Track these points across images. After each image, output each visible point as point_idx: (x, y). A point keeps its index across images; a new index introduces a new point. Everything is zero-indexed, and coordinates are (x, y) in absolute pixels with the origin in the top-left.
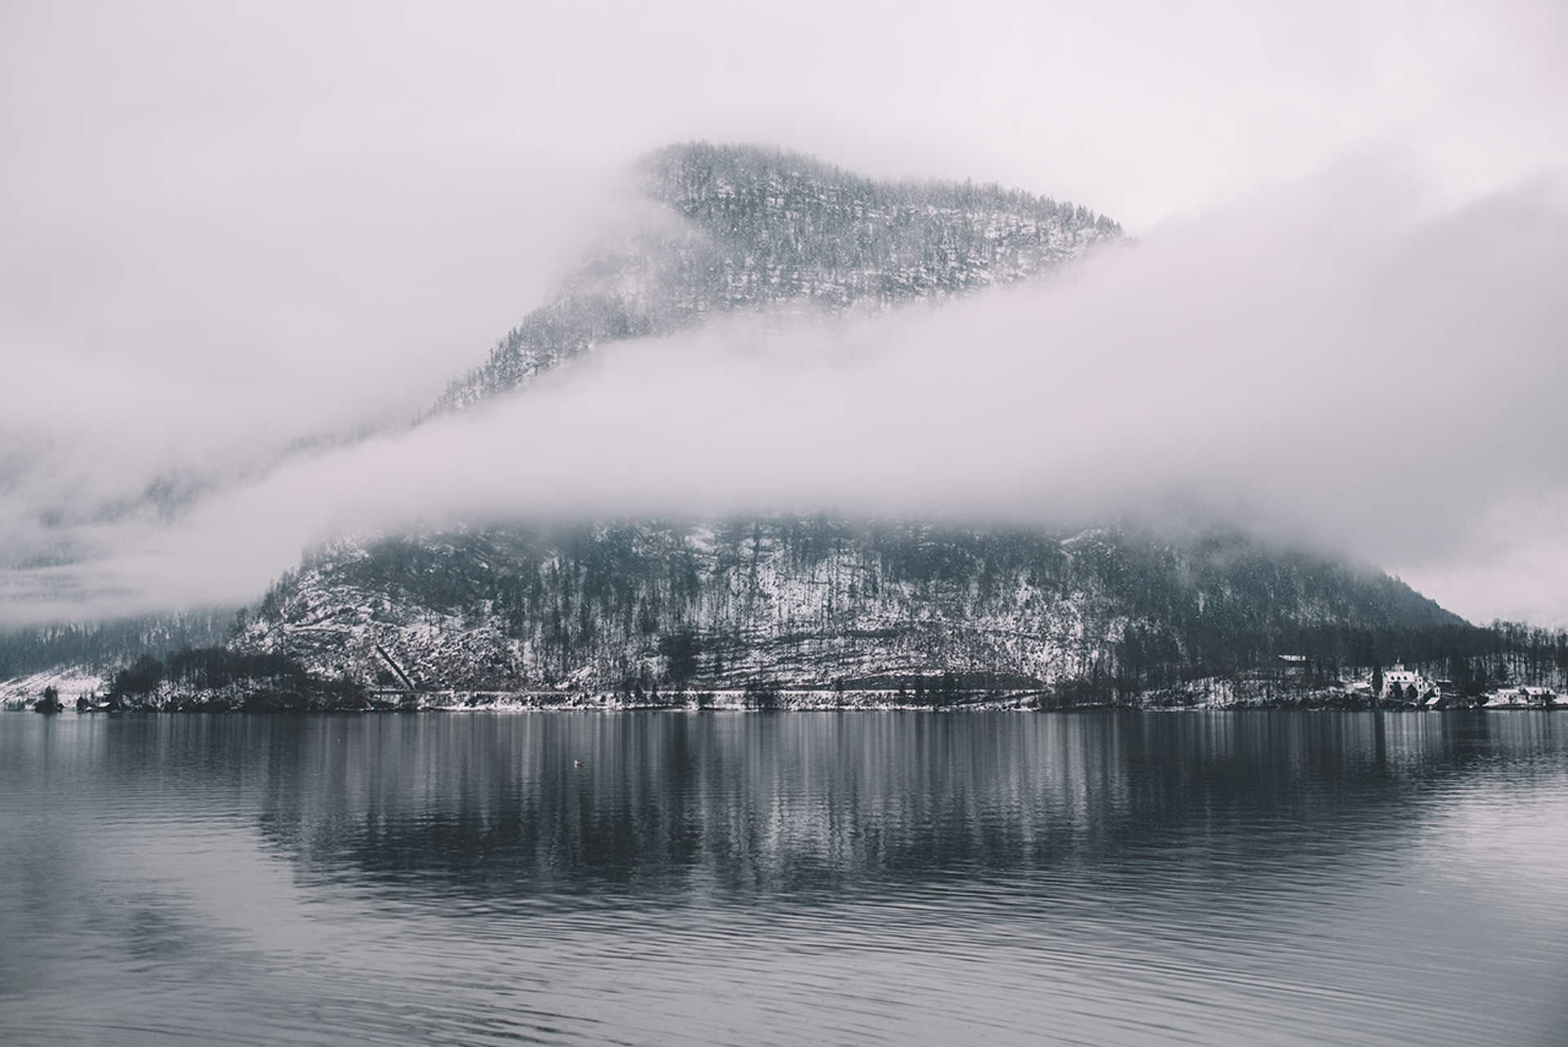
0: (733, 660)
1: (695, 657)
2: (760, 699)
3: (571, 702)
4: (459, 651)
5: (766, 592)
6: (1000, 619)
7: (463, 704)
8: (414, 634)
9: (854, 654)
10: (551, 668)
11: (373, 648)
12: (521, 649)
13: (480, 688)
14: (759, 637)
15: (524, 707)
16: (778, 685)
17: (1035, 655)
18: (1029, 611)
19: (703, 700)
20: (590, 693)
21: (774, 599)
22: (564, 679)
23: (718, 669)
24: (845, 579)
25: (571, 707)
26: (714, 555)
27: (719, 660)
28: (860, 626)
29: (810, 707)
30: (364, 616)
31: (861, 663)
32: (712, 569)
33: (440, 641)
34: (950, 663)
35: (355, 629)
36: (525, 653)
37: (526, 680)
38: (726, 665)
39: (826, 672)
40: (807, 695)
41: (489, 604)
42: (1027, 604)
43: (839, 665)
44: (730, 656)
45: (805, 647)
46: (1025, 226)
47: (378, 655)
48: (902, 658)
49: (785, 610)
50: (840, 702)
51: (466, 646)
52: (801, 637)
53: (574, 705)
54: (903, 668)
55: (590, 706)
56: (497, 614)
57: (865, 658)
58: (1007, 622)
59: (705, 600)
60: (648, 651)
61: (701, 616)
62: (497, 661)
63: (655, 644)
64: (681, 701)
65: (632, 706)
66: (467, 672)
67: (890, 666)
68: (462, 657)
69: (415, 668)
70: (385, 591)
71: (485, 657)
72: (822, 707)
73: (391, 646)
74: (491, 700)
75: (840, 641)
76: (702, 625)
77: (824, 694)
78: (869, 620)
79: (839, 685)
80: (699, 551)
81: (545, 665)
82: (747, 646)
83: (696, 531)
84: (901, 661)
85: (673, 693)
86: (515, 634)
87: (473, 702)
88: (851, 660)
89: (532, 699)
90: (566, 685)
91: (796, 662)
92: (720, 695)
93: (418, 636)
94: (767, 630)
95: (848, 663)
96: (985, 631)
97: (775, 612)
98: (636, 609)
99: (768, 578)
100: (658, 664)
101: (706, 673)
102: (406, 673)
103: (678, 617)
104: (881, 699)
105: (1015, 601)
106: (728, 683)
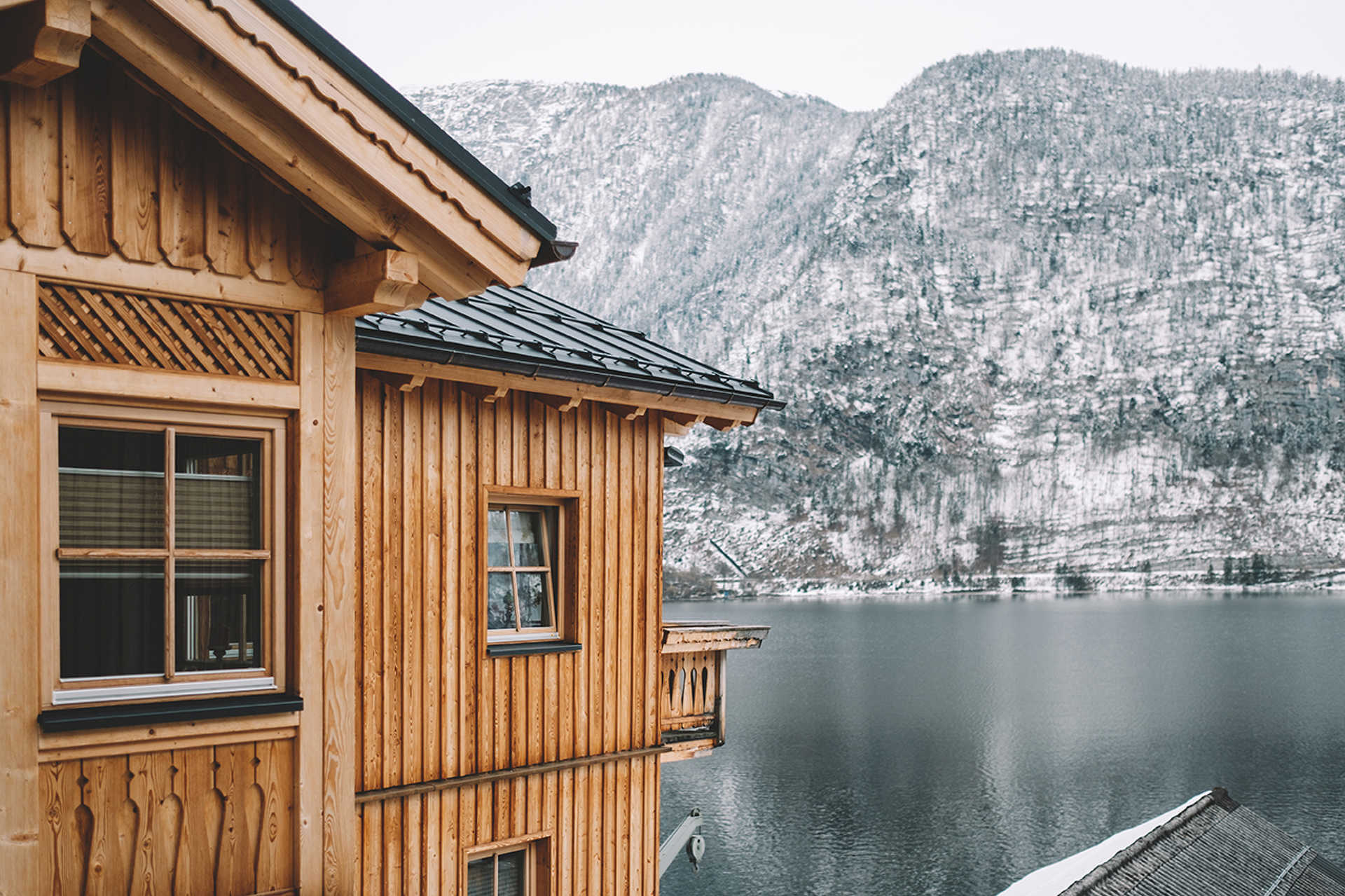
0: (1040, 545)
1: (1001, 544)
2: (1070, 581)
3: (893, 587)
4: (785, 543)
5: (1067, 483)
6: (1300, 503)
7: (796, 589)
8: (743, 529)
9: (1159, 538)
10: (869, 557)
11: (707, 542)
12: (840, 540)
13: (807, 576)
14: (1063, 525)
15: (851, 592)
16: (1085, 568)
17: (1338, 536)
18: (1329, 494)
19: (1015, 582)
20: (910, 579)
21: (1075, 489)
22: (880, 567)
23: (1025, 554)
24: (1146, 469)
25: (894, 591)
26: (1015, 449)
27: (1025, 546)
28: (1162, 512)
29: (1118, 588)
30: (696, 515)
31: (1165, 547)
32: (1013, 462)
33: (766, 535)
34: (1255, 546)
35: (688, 526)
36: (845, 545)
37: (847, 568)
38: (1032, 551)
39: (1131, 555)
40: (1114, 577)
41: (808, 501)
42: (1328, 487)
43: (1144, 548)
44: (1037, 542)
45: (1110, 532)
46: (1321, 111)
47: (713, 548)
48: (1208, 541)
49: (1087, 501)
50: (1147, 583)
51: (792, 541)
52: (1106, 523)
53: (897, 589)
54: (1208, 551)
55: (911, 590)
56: (815, 509)
57: (1169, 542)
58: (1309, 504)
59: (1008, 492)
60: (958, 540)
61: (1007, 506)
62: (821, 551)
63: (963, 534)
64: (994, 583)
65: (949, 589)
66: (793, 563)
67: (1195, 550)
68: (788, 549)
69: (746, 560)
70: (713, 491)
71: (809, 548)
72: (1130, 587)
73: (722, 540)
74: (821, 586)
75: (1144, 527)
76: (1007, 515)
77: (1131, 576)
78: (1171, 507)
79: (1146, 567)
80: (1000, 447)
81: (864, 554)
82: (1053, 533)
83: (996, 429)
84: (1205, 544)
85: (985, 577)
86: (834, 526)
87: (805, 588)
88: (1156, 544)
89: (858, 585)
90: (884, 571)
91: (1102, 546)
92: (1032, 580)
93: (746, 531)
94: (1070, 519)
95: (1153, 547)
96: (1286, 514)
97: (1079, 502)
98: (944, 501)
99: (1069, 470)
100: (968, 551)
101: (1012, 558)
102: (739, 563)
103: (984, 508)
104: (1187, 579)
105: (1314, 485)
106: (1035, 567)
